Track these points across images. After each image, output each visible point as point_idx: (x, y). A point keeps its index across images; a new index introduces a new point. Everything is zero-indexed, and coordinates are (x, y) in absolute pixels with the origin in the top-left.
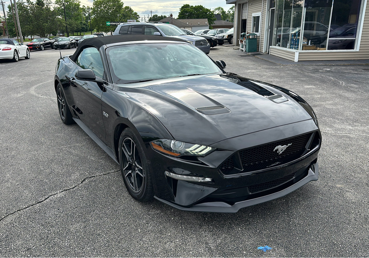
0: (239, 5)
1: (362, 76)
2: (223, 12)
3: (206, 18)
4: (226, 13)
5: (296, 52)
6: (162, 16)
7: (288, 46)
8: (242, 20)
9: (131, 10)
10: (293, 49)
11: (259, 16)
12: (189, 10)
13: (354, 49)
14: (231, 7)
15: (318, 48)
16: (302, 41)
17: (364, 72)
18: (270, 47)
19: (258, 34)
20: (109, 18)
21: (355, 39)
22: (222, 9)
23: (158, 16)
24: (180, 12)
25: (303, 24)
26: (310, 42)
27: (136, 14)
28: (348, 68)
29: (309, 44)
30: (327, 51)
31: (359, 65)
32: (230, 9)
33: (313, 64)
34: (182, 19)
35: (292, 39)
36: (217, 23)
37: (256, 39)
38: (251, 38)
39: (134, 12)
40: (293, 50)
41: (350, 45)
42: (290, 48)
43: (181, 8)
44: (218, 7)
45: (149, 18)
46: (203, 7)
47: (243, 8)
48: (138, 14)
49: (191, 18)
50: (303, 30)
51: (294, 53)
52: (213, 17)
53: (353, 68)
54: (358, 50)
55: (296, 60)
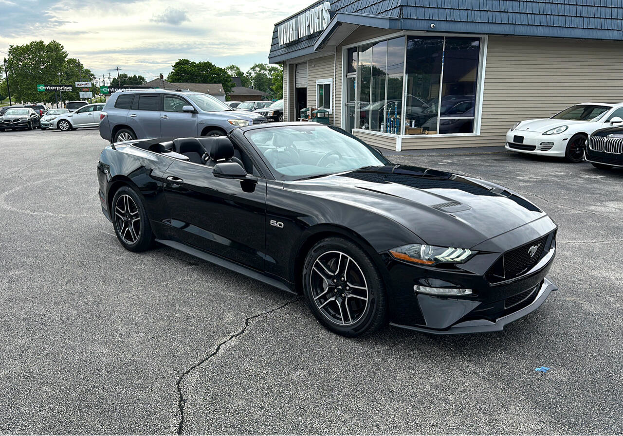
0: (291, 66)
1: (499, 168)
2: (240, 74)
3: (219, 82)
4: (244, 75)
5: (397, 138)
6: (135, 76)
7: (382, 129)
8: (296, 88)
9: (79, 66)
10: (390, 133)
11: (330, 84)
12: (190, 69)
13: (472, 132)
15: (427, 132)
16: (404, 123)
17: (496, 163)
18: (353, 130)
19: (330, 111)
20: (39, 78)
21: (473, 118)
22: (238, 69)
23: (128, 76)
24: (174, 71)
25: (405, 96)
26: (413, 123)
27: (88, 71)
28: (473, 158)
29: (413, 126)
30: (439, 135)
31: (486, 154)
32: (252, 69)
33: (423, 154)
34: (177, 82)
35: (388, 120)
36: (237, 90)
37: (328, 118)
38: (319, 116)
39: (85, 68)
40: (392, 135)
41: (467, 127)
42: (386, 131)
44: (231, 65)
45: (112, 80)
46: (213, 64)
47: (296, 70)
48: (91, 73)
49: (194, 82)
50: (405, 107)
51: (395, 139)
52: (231, 80)
53: (480, 159)
54: (478, 134)
55: (399, 148)
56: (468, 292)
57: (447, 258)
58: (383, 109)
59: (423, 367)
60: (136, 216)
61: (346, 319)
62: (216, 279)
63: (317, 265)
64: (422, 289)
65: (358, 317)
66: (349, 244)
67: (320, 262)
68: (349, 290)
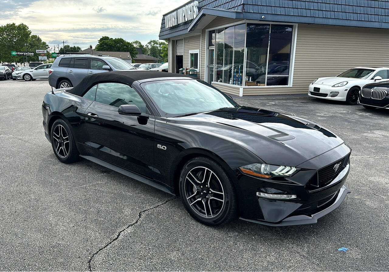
0: (173, 41)
1: (304, 108)
2: (141, 46)
3: (128, 51)
4: (144, 47)
5: (240, 88)
6: (74, 47)
7: (230, 82)
8: (176, 56)
9: (39, 40)
10: (236, 85)
11: (198, 53)
12: (109, 43)
13: (287, 85)
14: (149, 42)
15: (259, 84)
16: (245, 78)
17: (302, 105)
18: (212, 82)
19: (198, 70)
20: (13, 47)
21: (288, 76)
22: (140, 43)
23: (70, 46)
24: (99, 44)
25: (245, 62)
26: (250, 79)
27: (44, 43)
28: (288, 101)
29: (250, 81)
30: (266, 86)
31: (295, 99)
32: (148, 43)
33: (257, 98)
34: (101, 51)
35: (234, 76)
36: (139, 57)
37: (196, 75)
38: (191, 74)
39: (42, 41)
40: (237, 86)
41: (284, 81)
42: (233, 84)
43: (99, 39)
44: (136, 41)
45: (60, 49)
46: (124, 40)
47: (176, 44)
48: (47, 44)
49: (112, 51)
50: (246, 68)
51: (239, 89)
52: (135, 50)
53: (292, 102)
54: (291, 86)
55: (241, 95)
56: (294, 197)
57: (279, 173)
58: (231, 69)
59: (262, 248)
60: (67, 139)
61: (209, 213)
62: (120, 182)
63: (190, 176)
64: (262, 195)
65: (217, 212)
66: (212, 162)
67: (192, 173)
68: (211, 194)
